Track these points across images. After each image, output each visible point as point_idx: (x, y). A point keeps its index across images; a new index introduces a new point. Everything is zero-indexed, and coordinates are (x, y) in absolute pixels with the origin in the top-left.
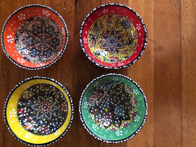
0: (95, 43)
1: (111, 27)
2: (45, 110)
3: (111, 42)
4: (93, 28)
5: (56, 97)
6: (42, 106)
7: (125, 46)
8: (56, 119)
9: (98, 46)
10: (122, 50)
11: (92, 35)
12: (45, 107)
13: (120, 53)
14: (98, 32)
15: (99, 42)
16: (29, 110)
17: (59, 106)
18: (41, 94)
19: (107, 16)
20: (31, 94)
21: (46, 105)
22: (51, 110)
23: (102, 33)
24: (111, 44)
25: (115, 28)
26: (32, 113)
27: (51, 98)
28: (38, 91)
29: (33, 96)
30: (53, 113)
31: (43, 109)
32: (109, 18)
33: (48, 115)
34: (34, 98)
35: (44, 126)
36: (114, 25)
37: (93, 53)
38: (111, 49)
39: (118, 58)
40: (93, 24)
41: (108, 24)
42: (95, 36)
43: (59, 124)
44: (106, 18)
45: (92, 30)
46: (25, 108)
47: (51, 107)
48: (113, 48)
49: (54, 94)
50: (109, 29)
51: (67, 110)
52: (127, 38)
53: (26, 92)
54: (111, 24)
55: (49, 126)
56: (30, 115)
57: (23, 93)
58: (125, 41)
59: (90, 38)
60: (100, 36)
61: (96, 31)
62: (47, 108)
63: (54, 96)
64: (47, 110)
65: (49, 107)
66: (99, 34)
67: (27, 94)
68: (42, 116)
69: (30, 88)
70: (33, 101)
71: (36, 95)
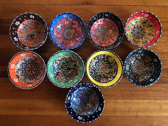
0: (141, 23)
1: (146, 35)
2: (101, 68)
3: (138, 32)
4: (150, 24)
5: (109, 75)
6: (103, 66)
7: (133, 38)
8: (96, 75)
9: (139, 24)
10: (132, 36)
11: (146, 23)
12: (102, 68)
13: (130, 33)
14: (147, 26)
15: (141, 25)
16: (102, 59)
17: (103, 77)
18: (111, 66)
19: (154, 34)
20: (111, 61)
21: (104, 69)
22: (101, 72)
23: (145, 29)
24: (137, 31)
25: (145, 37)
26: (100, 61)
27: (108, 72)
28: (113, 65)
29: (110, 62)
30: (99, 73)
31: (101, 67)
32: (152, 35)
33: (98, 70)
34: (108, 62)
35: (93, 68)
36: (147, 37)
37: (137, 18)
38: (135, 30)
39: (129, 31)
40: (153, 24)
41: (149, 34)
42: (145, 24)
43: (94, 77)
44: (153, 33)
45: (149, 23)
46: (103, 58)
47: (102, 72)
48: (134, 32)
49: (111, 74)
50: (145, 34)
51: (102, 82)
52: (137, 41)
53: (113, 59)
54: (148, 35)
55: (92, 71)
56: (99, 60)
57: (112, 58)
58: (136, 39)
59: (145, 20)
60: (144, 27)
61: (148, 26)
62: (102, 69)
63: (110, 74)
64: (101, 69)
65: (103, 70)
66: (145, 27)
67: (111, 59)
68: (97, 66)
69: (115, 61)
70: (107, 61)
71: (110, 64)
